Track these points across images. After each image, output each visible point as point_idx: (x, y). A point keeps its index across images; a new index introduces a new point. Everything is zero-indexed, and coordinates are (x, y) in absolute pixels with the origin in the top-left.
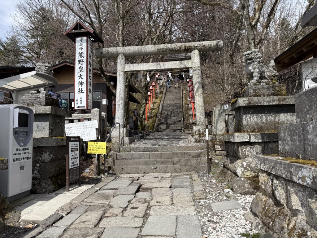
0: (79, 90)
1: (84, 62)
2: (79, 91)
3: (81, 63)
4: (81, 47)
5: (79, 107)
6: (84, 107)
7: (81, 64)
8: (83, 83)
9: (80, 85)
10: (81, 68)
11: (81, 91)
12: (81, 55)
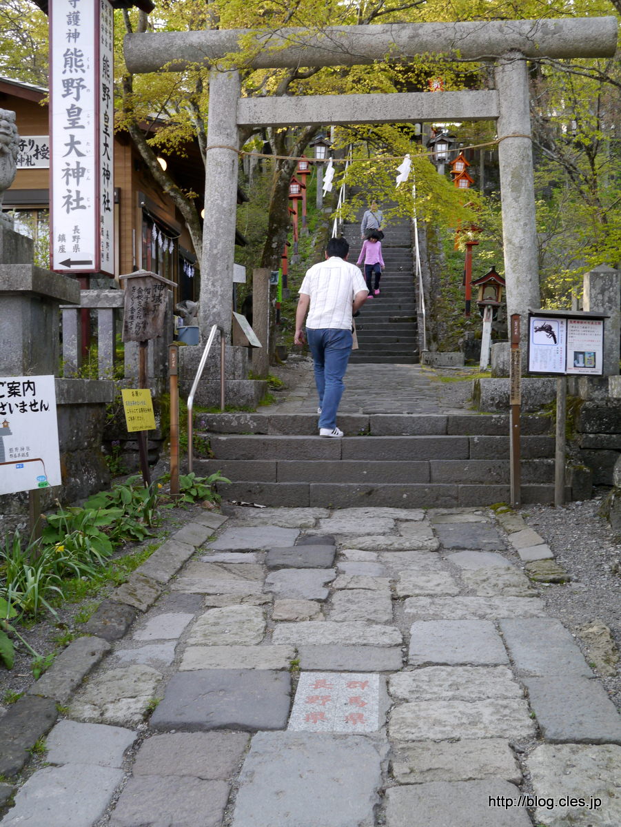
0: (69, 197)
1: (84, 87)
2: (68, 203)
3: (74, 91)
4: (72, 28)
5: (68, 263)
6: (89, 263)
7: (75, 95)
8: (84, 169)
9: (71, 178)
10: (74, 112)
11: (73, 202)
12: (73, 58)
